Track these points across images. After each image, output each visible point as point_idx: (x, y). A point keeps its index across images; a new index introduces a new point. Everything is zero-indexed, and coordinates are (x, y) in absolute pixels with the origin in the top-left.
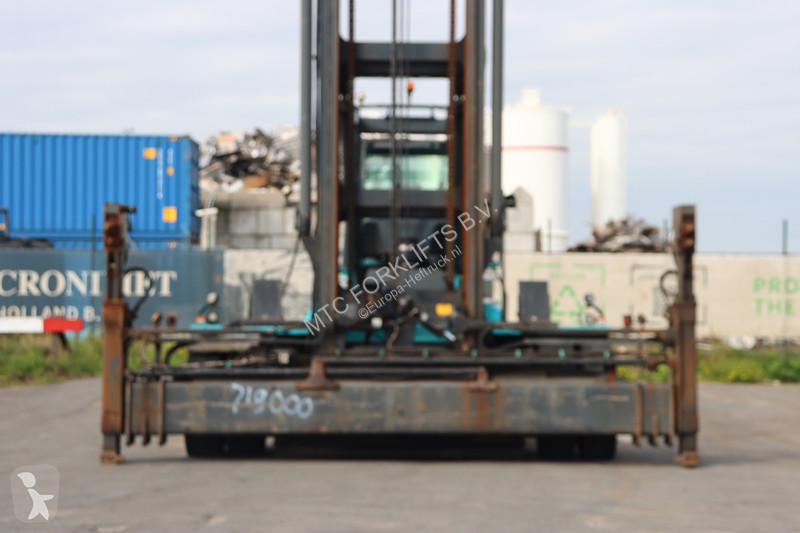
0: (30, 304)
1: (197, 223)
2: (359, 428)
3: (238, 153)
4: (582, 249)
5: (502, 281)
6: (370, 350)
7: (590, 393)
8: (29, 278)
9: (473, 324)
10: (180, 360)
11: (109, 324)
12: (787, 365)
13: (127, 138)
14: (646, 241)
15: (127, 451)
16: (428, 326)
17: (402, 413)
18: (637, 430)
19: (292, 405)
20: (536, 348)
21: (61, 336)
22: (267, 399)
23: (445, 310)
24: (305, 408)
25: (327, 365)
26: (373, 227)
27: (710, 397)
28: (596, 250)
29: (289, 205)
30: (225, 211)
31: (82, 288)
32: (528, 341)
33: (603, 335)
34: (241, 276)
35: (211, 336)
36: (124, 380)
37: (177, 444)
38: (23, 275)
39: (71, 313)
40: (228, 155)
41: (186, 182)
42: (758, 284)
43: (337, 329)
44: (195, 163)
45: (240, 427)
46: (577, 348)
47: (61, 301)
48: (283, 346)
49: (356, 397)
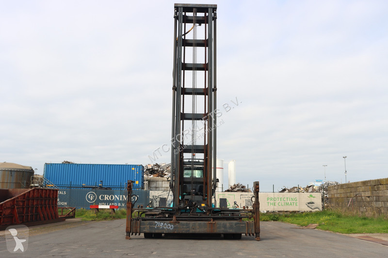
0: (107, 202)
1: (143, 184)
2: (184, 232)
3: (152, 169)
4: (228, 191)
5: (215, 198)
6: (186, 214)
7: (236, 224)
8: (107, 196)
9: (210, 208)
10: (143, 216)
11: (128, 207)
12: (274, 217)
13: (126, 165)
14: (243, 189)
15: (131, 236)
16: (199, 209)
17: (193, 229)
18: (247, 232)
19: (169, 227)
20: (224, 213)
21: (114, 209)
22: (163, 225)
23: (203, 205)
24: (171, 227)
25: (176, 217)
26: (186, 186)
27: (263, 225)
28: (231, 191)
29: (168, 181)
30: (150, 181)
31: (118, 199)
32: (222, 212)
33: (238, 211)
34: (153, 196)
35: (150, 210)
36: (131, 220)
37: (142, 235)
38: (106, 196)
39: (116, 204)
40: (150, 169)
41: (141, 175)
42: (268, 199)
43: (179, 209)
44: (143, 171)
45: (157, 231)
46: (233, 214)
47: (113, 202)
48: (167, 213)
49: (183, 225)
